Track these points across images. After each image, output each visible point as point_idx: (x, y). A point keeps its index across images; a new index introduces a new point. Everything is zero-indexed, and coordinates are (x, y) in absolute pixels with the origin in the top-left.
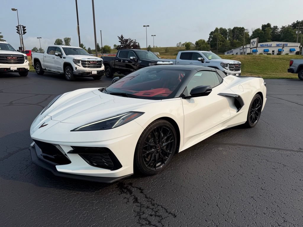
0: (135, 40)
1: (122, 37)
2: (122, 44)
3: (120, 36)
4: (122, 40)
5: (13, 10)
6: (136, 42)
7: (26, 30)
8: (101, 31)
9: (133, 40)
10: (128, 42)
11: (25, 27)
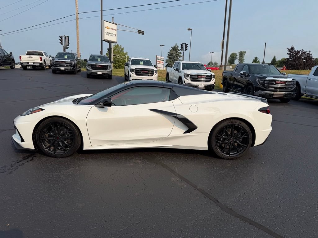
0: (310, 51)
1: (292, 48)
2: (291, 56)
3: (290, 48)
4: (291, 52)
5: (189, 29)
6: (311, 53)
7: (187, 47)
8: (266, 43)
9: (306, 52)
10: (300, 54)
11: (187, 44)
